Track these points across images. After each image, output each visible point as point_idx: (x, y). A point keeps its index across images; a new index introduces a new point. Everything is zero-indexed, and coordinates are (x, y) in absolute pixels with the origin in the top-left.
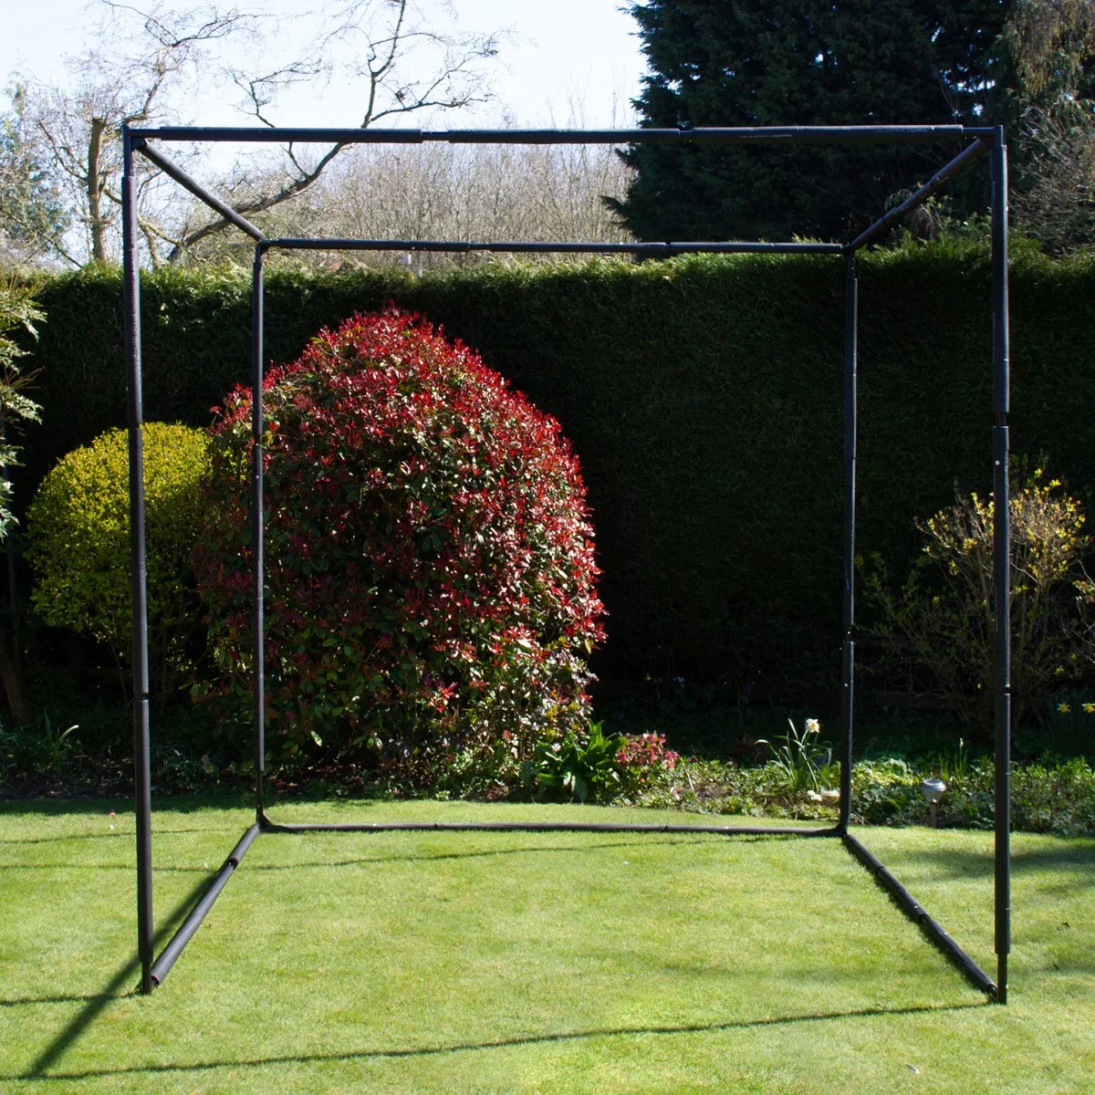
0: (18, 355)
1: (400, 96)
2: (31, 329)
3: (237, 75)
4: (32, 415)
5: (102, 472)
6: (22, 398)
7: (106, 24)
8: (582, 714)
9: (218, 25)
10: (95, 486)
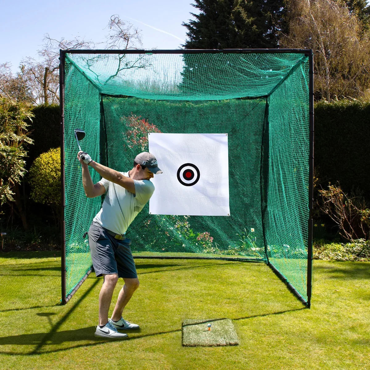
0: (27, 126)
1: (127, 65)
2: (31, 119)
3: (84, 58)
4: (31, 143)
5: (50, 159)
6: (28, 138)
7: (48, 44)
8: (187, 227)
9: (78, 45)
10: (49, 163)
